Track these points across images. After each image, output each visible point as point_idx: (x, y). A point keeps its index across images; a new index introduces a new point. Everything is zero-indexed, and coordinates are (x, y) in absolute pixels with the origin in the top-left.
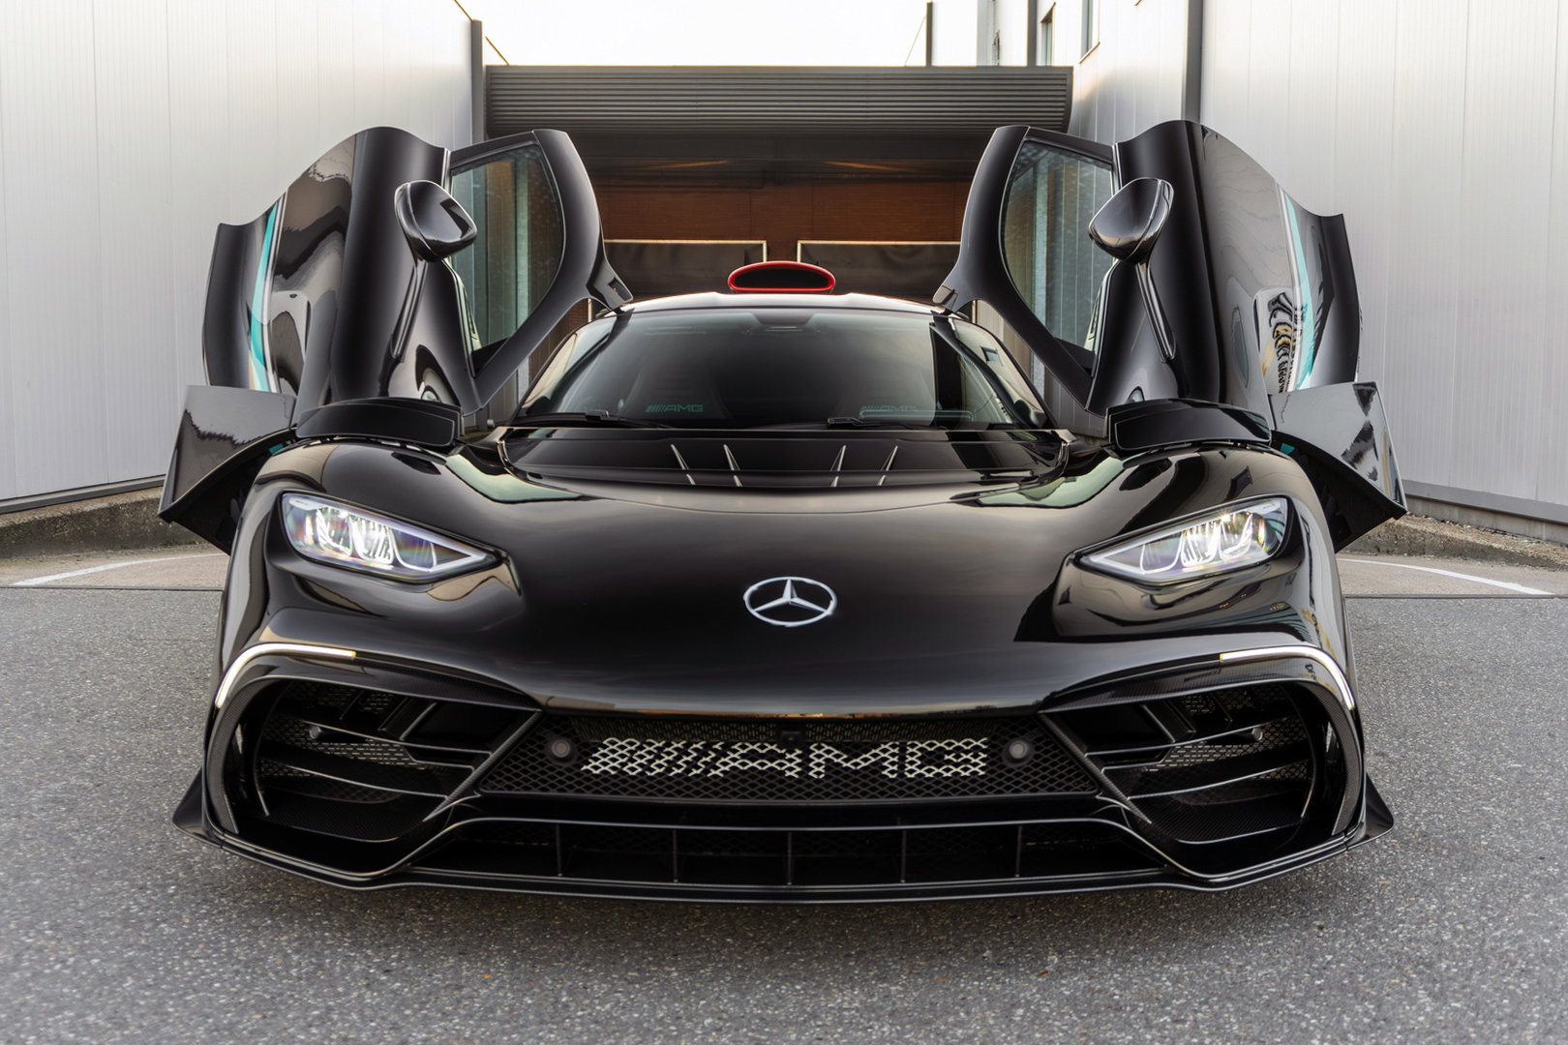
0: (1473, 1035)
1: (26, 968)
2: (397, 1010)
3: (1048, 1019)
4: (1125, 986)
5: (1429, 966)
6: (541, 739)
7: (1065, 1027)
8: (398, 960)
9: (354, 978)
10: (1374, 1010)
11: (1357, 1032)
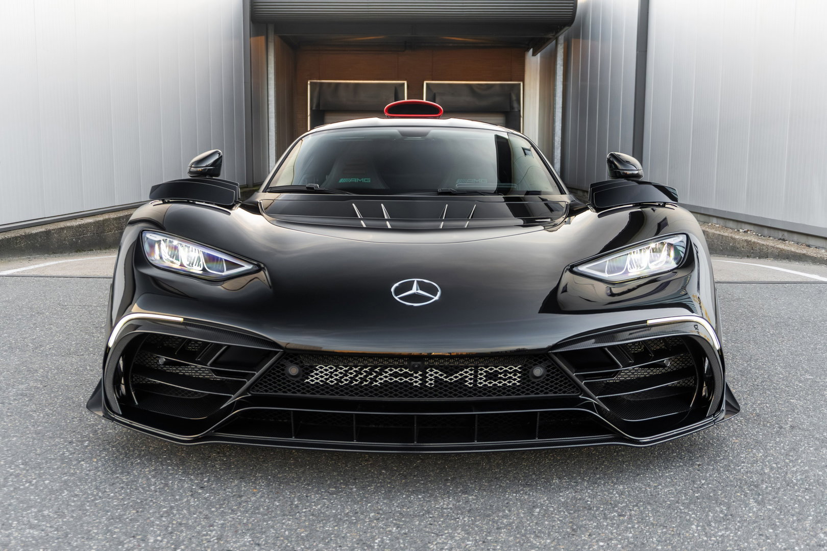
0: (778, 524)
1: (11, 486)
2: (208, 508)
3: (552, 514)
4: (594, 496)
5: (757, 486)
6: (283, 365)
7: (561, 519)
8: (208, 481)
9: (184, 491)
10: (726, 510)
11: (716, 521)
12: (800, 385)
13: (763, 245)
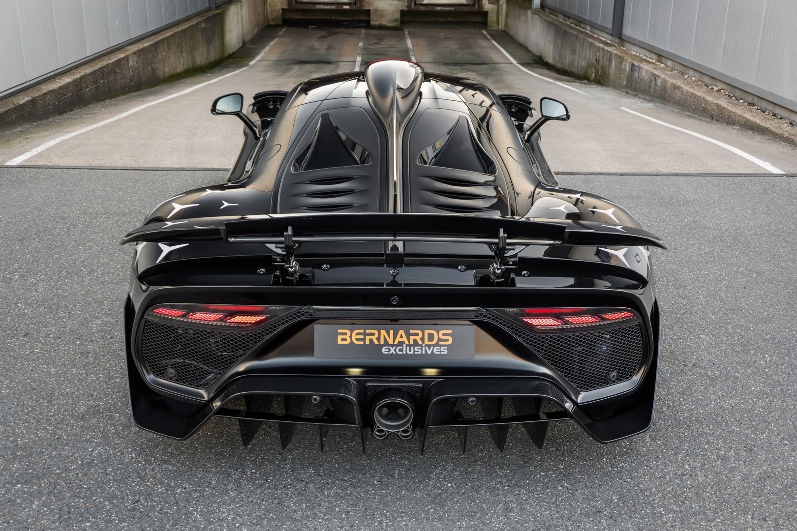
12: (713, 317)
13: (732, 112)
